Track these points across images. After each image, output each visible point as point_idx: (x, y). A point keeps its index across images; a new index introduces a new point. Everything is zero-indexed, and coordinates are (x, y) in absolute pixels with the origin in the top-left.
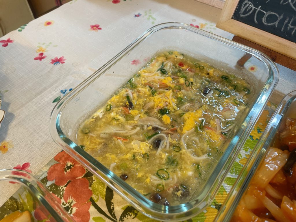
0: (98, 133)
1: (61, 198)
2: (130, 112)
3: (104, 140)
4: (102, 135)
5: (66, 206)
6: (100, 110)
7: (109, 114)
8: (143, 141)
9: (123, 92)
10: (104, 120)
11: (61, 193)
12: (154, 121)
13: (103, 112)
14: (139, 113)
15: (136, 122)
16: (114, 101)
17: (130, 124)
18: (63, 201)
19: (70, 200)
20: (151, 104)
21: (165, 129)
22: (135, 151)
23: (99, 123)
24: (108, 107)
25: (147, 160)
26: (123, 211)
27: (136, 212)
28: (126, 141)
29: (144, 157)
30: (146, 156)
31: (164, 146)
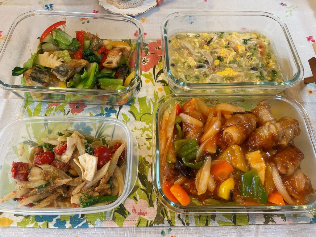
0: (182, 42)
1: (146, 56)
2: (205, 45)
3: (180, 46)
4: (182, 44)
5: (144, 60)
6: (193, 34)
7: (195, 38)
8: (196, 61)
9: (212, 35)
10: (190, 39)
11: (147, 54)
12: (210, 58)
13: (193, 36)
14: (208, 50)
15: (202, 51)
16: (203, 35)
17: (198, 50)
18: (145, 57)
19: (148, 59)
20: (217, 50)
21: (210, 65)
23: (187, 39)
24: (198, 36)
25: (188, 68)
26: (161, 80)
27: (165, 85)
28: (188, 54)
29: (188, 66)
30: (190, 67)
31: (201, 70)
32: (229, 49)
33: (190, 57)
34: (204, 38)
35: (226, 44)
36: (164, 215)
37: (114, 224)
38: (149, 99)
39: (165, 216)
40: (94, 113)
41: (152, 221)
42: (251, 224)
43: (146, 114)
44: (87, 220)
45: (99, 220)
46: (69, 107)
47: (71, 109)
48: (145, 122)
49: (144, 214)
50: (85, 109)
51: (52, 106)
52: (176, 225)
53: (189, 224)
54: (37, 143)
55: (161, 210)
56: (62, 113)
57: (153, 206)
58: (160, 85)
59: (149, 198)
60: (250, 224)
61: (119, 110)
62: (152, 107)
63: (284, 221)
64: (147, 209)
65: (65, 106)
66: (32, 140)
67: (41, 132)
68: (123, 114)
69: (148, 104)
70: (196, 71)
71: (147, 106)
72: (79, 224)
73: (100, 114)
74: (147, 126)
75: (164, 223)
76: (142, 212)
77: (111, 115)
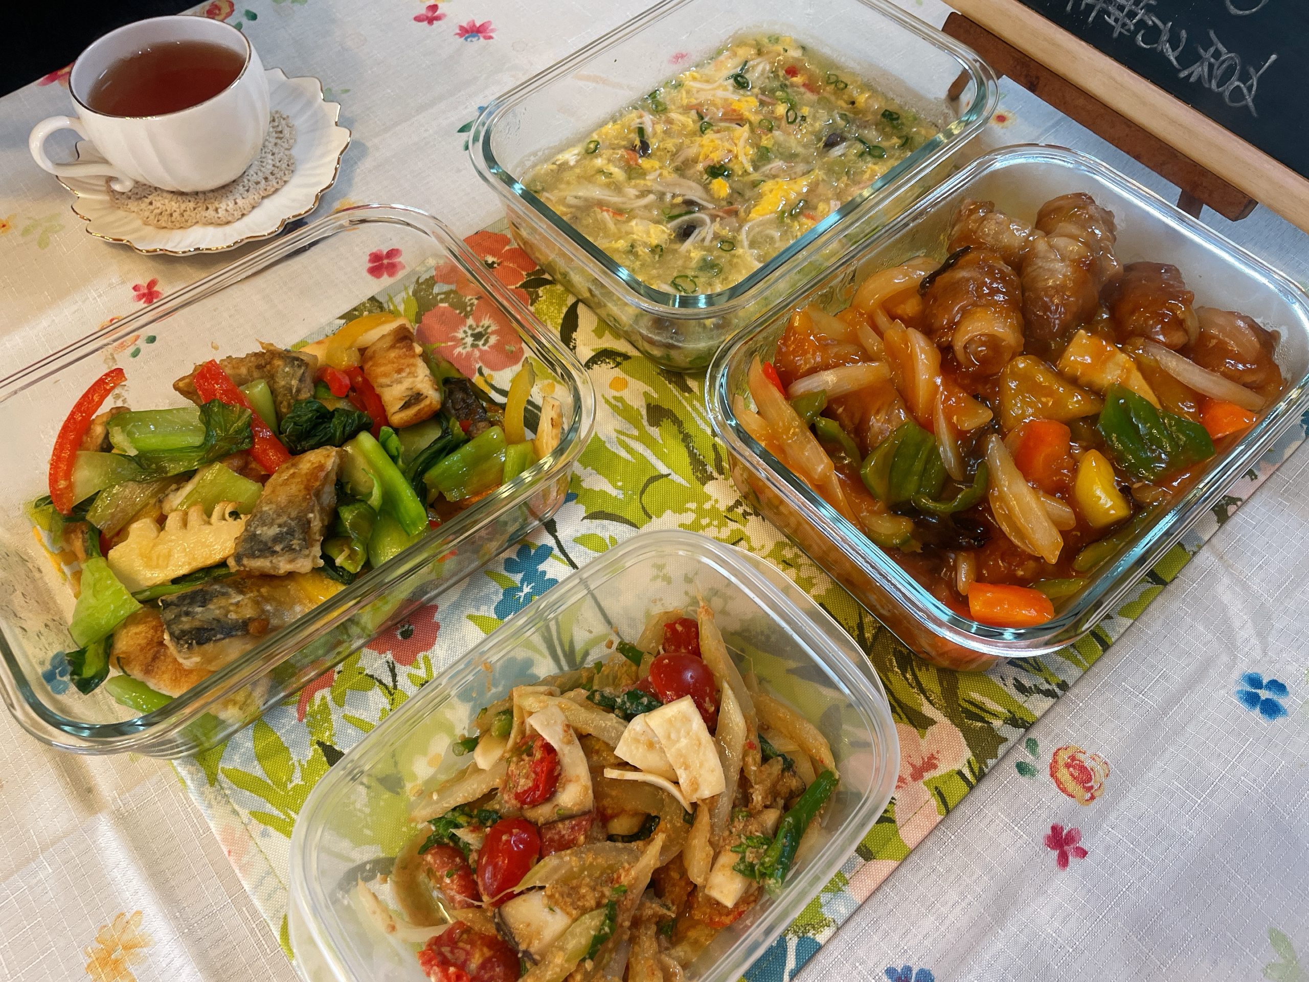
0: (563, 194)
1: (467, 317)
2: (640, 161)
3: (573, 210)
4: (571, 201)
5: (476, 331)
6: (571, 149)
7: (591, 159)
8: (658, 222)
9: (633, 119)
10: (578, 171)
11: (469, 309)
12: (690, 188)
13: (578, 155)
14: (661, 168)
15: (649, 183)
16: (606, 135)
17: (635, 187)
18: (471, 322)
19: (486, 322)
20: (692, 152)
21: (711, 206)
22: (635, 237)
23: (567, 176)
24: (592, 146)
25: (657, 257)
26: (593, 354)
27: (619, 359)
28: (619, 218)
29: (653, 251)
30: (657, 250)
31: (700, 237)
32: (715, 128)
33: (633, 223)
34: (616, 142)
35: (694, 121)
36: (982, 720)
37: (882, 867)
38: (614, 435)
39: (987, 717)
40: (484, 608)
41: (969, 762)
42: (1195, 549)
43: (646, 486)
44: (795, 932)
45: (829, 895)
46: (375, 653)
47: (389, 656)
48: (669, 512)
49: (930, 764)
50: (438, 617)
51: (311, 696)
52: (1038, 714)
53: (1064, 681)
54: (382, 855)
55: (962, 712)
56: (370, 693)
57: (932, 722)
58: (605, 372)
59: (898, 709)
60: (1195, 553)
61: (556, 538)
62: (645, 454)
63: (1252, 480)
64: (924, 743)
65: (359, 664)
66: (358, 862)
67: (361, 811)
68: (577, 540)
69: (623, 454)
70: (689, 252)
71: (627, 461)
72: (784, 964)
73: (504, 594)
74: (689, 518)
75: (1006, 740)
76: (919, 763)
77: (544, 573)
